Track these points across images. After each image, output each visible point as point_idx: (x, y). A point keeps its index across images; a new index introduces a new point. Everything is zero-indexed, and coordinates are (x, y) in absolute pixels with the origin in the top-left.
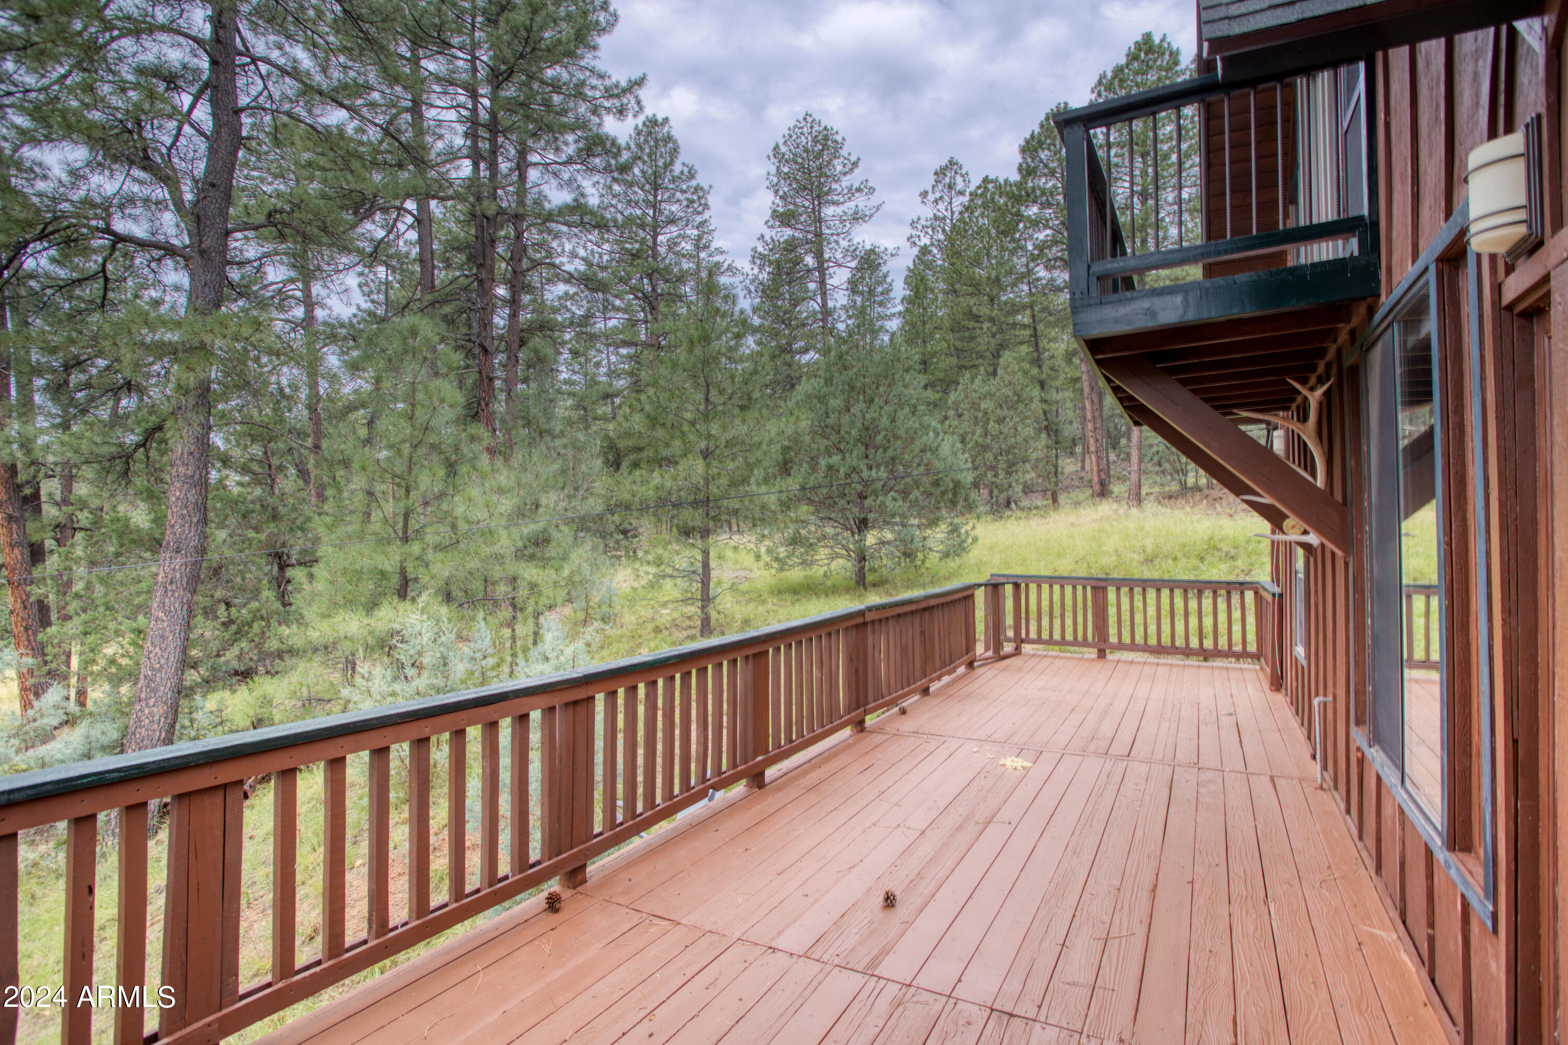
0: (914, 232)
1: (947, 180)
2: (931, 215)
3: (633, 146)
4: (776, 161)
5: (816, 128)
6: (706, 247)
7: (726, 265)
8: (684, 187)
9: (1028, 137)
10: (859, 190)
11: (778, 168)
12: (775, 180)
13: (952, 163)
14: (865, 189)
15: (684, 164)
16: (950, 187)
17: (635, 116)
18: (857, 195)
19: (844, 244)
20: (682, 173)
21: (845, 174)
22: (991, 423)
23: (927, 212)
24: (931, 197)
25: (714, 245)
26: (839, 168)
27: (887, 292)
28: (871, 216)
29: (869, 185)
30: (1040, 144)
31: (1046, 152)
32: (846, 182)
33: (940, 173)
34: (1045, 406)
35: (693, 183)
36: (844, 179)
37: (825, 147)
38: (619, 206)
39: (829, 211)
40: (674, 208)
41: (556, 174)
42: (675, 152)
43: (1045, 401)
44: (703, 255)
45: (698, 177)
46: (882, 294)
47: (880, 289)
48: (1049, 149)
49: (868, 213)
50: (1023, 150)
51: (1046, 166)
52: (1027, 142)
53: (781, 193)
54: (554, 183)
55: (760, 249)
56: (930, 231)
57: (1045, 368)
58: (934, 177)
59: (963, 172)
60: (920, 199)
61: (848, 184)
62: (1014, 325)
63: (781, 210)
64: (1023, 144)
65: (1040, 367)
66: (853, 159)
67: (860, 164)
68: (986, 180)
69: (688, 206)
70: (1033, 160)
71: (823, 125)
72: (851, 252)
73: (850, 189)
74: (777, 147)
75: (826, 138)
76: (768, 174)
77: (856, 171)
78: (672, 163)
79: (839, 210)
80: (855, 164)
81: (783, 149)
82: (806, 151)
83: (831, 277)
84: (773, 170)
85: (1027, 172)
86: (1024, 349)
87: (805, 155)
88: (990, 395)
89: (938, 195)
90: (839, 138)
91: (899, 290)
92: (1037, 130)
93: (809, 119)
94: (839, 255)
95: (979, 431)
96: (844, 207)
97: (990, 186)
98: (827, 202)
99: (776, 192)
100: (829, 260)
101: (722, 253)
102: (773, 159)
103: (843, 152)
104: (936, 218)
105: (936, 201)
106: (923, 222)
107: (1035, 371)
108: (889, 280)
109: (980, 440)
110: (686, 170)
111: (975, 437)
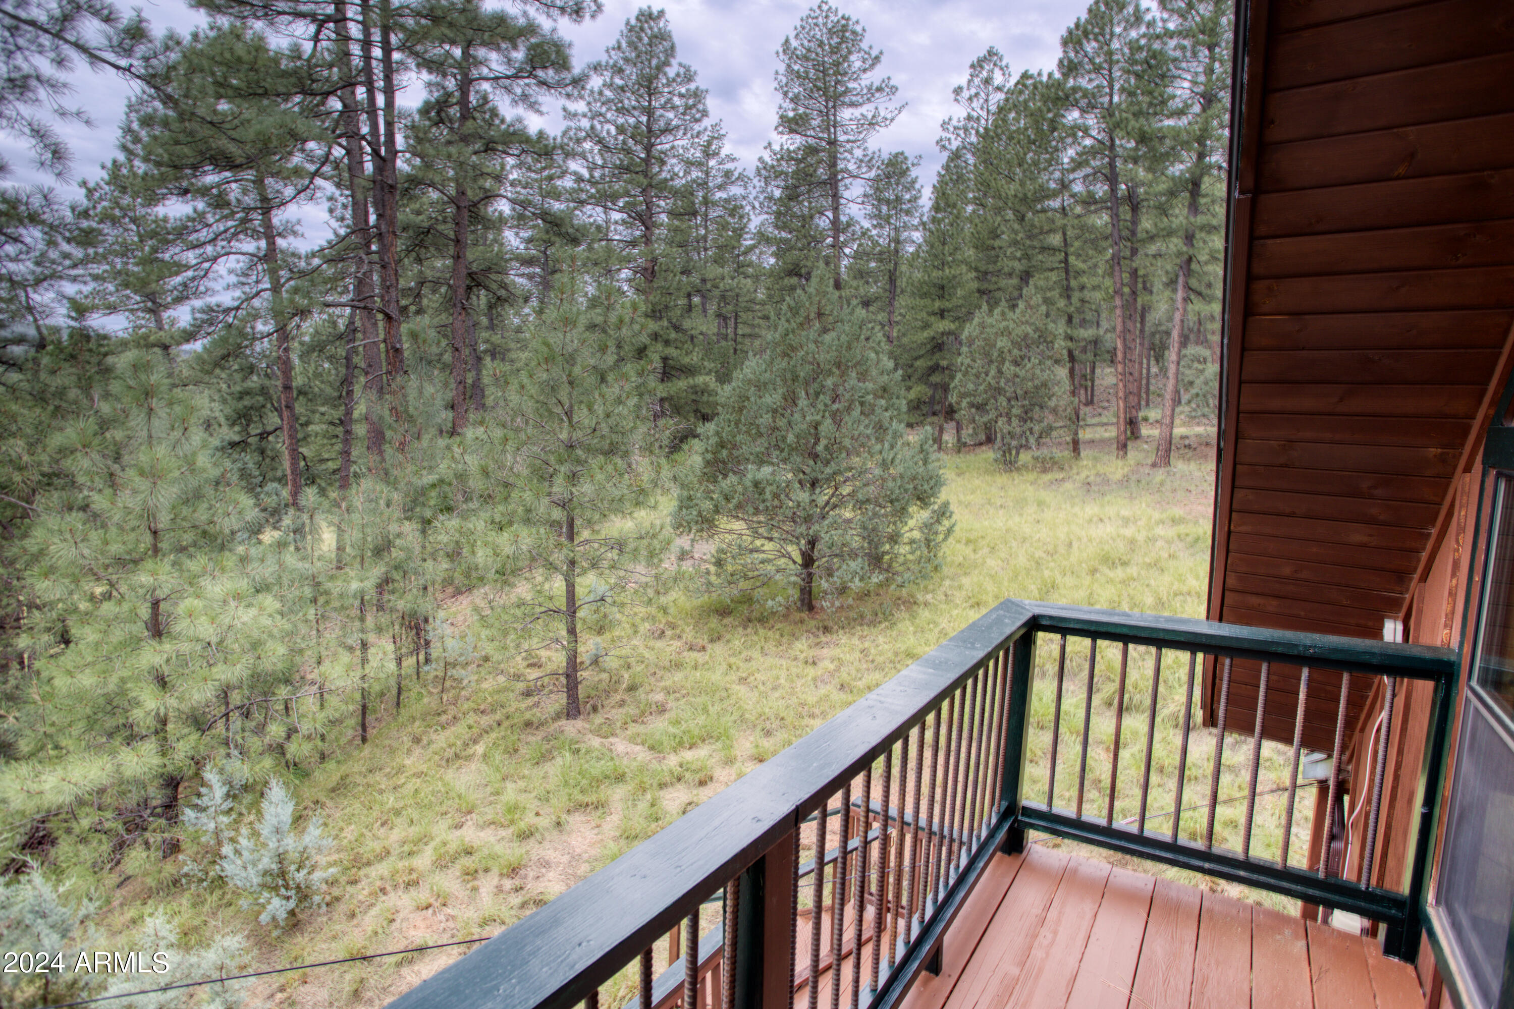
0: (945, 135)
1: (985, 74)
2: (965, 115)
3: (624, 45)
4: (786, 58)
5: (832, 18)
6: (716, 154)
7: (736, 174)
8: (683, 90)
9: (1072, 26)
10: (879, 89)
11: (789, 66)
12: (784, 80)
13: (991, 53)
14: (886, 89)
15: (680, 65)
16: (987, 81)
17: (593, 17)
18: (877, 95)
19: (858, 153)
20: (678, 75)
21: (865, 71)
22: (1007, 364)
23: (959, 112)
24: (966, 94)
25: (724, 152)
26: (858, 64)
27: (915, 199)
28: (892, 120)
29: (892, 83)
30: (1086, 34)
31: (1094, 44)
32: (867, 79)
33: (977, 66)
34: (1069, 344)
35: (692, 86)
36: (864, 76)
37: (843, 40)
38: (609, 115)
39: (846, 114)
40: (671, 115)
41: (508, 90)
42: (671, 51)
43: (1071, 339)
44: (712, 163)
45: (697, 78)
46: (909, 201)
47: (907, 196)
48: (1096, 40)
49: (889, 116)
50: (1065, 43)
51: (1091, 61)
52: (1070, 32)
53: (790, 95)
54: (507, 99)
55: (767, 159)
56: (961, 133)
57: (1075, 300)
58: (969, 71)
59: (1004, 63)
60: (953, 96)
61: (868, 83)
62: (1044, 249)
63: (791, 114)
64: (1065, 34)
65: (1069, 297)
66: (874, 53)
67: (883, 58)
68: (1025, 76)
69: (684, 114)
70: (1077, 52)
71: (840, 15)
72: (868, 161)
73: (870, 89)
74: (787, 41)
75: (844, 29)
76: (777, 73)
77: (878, 67)
78: (667, 63)
79: (857, 112)
80: (877, 59)
81: (794, 43)
82: (821, 44)
83: (847, 188)
84: (782, 68)
85: (1069, 68)
86: (1054, 276)
87: (819, 50)
88: (1006, 332)
89: (973, 91)
90: (858, 29)
91: (927, 199)
92: (1084, 16)
93: (825, 7)
94: (852, 167)
95: (993, 372)
96: (863, 110)
97: (1030, 82)
98: (844, 104)
99: (785, 94)
100: (842, 171)
101: (733, 160)
102: (782, 56)
103: (864, 45)
104: (969, 118)
105: (970, 99)
106: (954, 122)
107: (1062, 303)
108: (917, 186)
109: (993, 382)
110: (682, 71)
111: (989, 379)
